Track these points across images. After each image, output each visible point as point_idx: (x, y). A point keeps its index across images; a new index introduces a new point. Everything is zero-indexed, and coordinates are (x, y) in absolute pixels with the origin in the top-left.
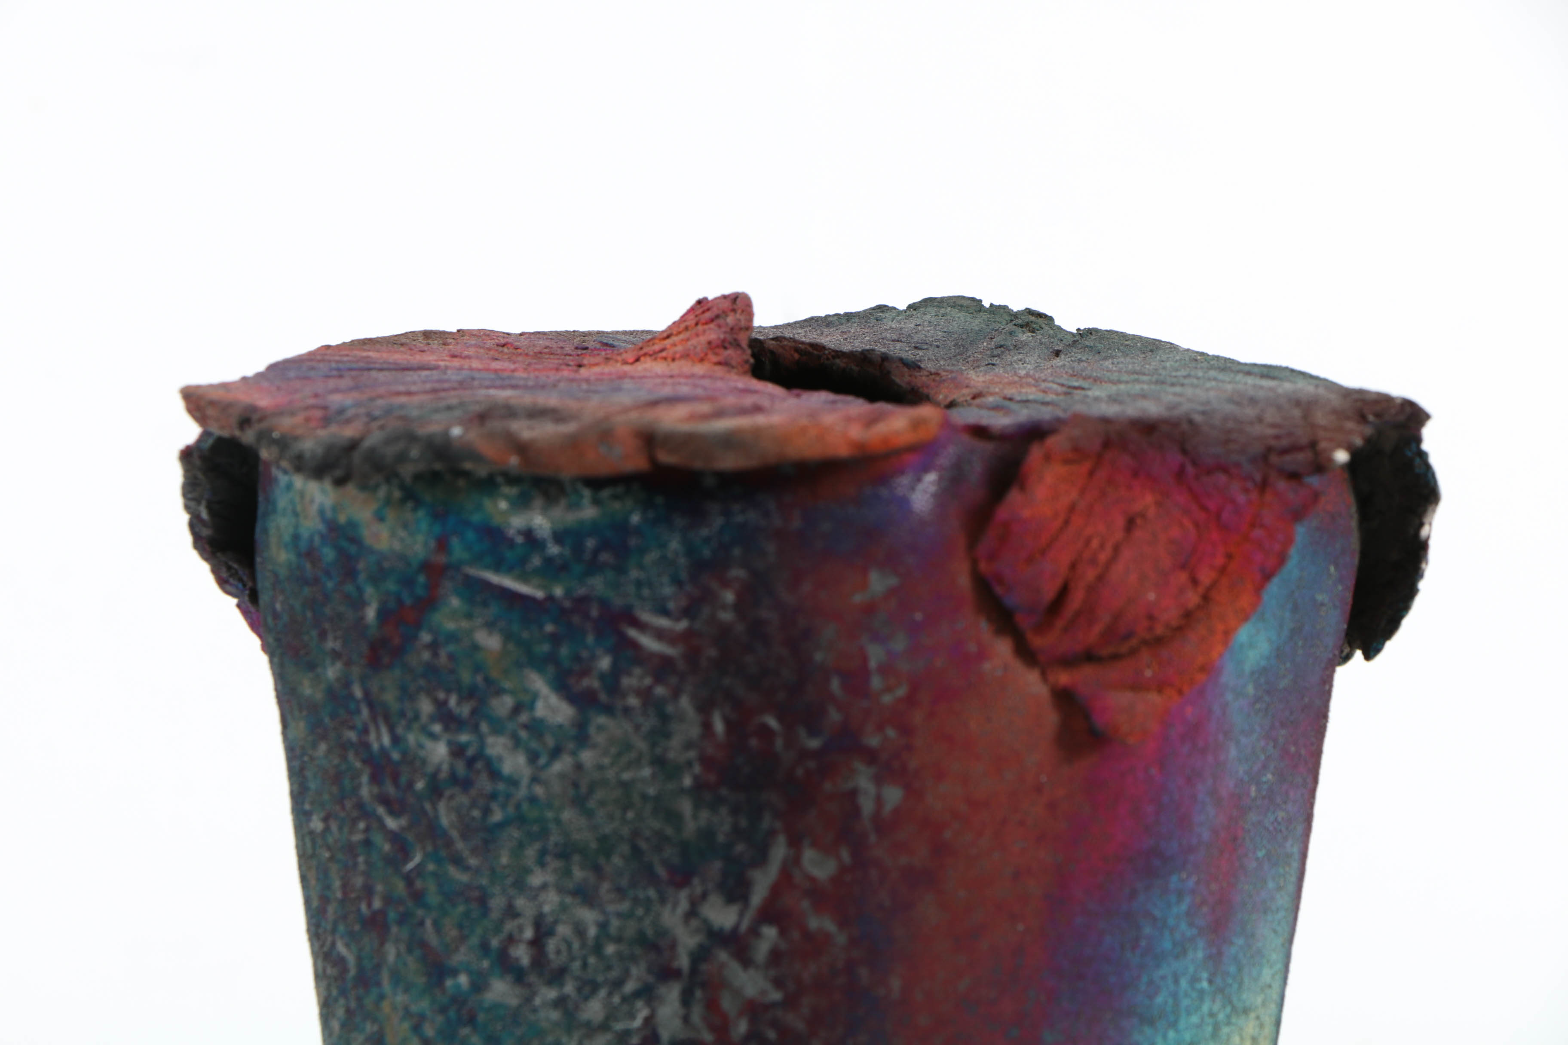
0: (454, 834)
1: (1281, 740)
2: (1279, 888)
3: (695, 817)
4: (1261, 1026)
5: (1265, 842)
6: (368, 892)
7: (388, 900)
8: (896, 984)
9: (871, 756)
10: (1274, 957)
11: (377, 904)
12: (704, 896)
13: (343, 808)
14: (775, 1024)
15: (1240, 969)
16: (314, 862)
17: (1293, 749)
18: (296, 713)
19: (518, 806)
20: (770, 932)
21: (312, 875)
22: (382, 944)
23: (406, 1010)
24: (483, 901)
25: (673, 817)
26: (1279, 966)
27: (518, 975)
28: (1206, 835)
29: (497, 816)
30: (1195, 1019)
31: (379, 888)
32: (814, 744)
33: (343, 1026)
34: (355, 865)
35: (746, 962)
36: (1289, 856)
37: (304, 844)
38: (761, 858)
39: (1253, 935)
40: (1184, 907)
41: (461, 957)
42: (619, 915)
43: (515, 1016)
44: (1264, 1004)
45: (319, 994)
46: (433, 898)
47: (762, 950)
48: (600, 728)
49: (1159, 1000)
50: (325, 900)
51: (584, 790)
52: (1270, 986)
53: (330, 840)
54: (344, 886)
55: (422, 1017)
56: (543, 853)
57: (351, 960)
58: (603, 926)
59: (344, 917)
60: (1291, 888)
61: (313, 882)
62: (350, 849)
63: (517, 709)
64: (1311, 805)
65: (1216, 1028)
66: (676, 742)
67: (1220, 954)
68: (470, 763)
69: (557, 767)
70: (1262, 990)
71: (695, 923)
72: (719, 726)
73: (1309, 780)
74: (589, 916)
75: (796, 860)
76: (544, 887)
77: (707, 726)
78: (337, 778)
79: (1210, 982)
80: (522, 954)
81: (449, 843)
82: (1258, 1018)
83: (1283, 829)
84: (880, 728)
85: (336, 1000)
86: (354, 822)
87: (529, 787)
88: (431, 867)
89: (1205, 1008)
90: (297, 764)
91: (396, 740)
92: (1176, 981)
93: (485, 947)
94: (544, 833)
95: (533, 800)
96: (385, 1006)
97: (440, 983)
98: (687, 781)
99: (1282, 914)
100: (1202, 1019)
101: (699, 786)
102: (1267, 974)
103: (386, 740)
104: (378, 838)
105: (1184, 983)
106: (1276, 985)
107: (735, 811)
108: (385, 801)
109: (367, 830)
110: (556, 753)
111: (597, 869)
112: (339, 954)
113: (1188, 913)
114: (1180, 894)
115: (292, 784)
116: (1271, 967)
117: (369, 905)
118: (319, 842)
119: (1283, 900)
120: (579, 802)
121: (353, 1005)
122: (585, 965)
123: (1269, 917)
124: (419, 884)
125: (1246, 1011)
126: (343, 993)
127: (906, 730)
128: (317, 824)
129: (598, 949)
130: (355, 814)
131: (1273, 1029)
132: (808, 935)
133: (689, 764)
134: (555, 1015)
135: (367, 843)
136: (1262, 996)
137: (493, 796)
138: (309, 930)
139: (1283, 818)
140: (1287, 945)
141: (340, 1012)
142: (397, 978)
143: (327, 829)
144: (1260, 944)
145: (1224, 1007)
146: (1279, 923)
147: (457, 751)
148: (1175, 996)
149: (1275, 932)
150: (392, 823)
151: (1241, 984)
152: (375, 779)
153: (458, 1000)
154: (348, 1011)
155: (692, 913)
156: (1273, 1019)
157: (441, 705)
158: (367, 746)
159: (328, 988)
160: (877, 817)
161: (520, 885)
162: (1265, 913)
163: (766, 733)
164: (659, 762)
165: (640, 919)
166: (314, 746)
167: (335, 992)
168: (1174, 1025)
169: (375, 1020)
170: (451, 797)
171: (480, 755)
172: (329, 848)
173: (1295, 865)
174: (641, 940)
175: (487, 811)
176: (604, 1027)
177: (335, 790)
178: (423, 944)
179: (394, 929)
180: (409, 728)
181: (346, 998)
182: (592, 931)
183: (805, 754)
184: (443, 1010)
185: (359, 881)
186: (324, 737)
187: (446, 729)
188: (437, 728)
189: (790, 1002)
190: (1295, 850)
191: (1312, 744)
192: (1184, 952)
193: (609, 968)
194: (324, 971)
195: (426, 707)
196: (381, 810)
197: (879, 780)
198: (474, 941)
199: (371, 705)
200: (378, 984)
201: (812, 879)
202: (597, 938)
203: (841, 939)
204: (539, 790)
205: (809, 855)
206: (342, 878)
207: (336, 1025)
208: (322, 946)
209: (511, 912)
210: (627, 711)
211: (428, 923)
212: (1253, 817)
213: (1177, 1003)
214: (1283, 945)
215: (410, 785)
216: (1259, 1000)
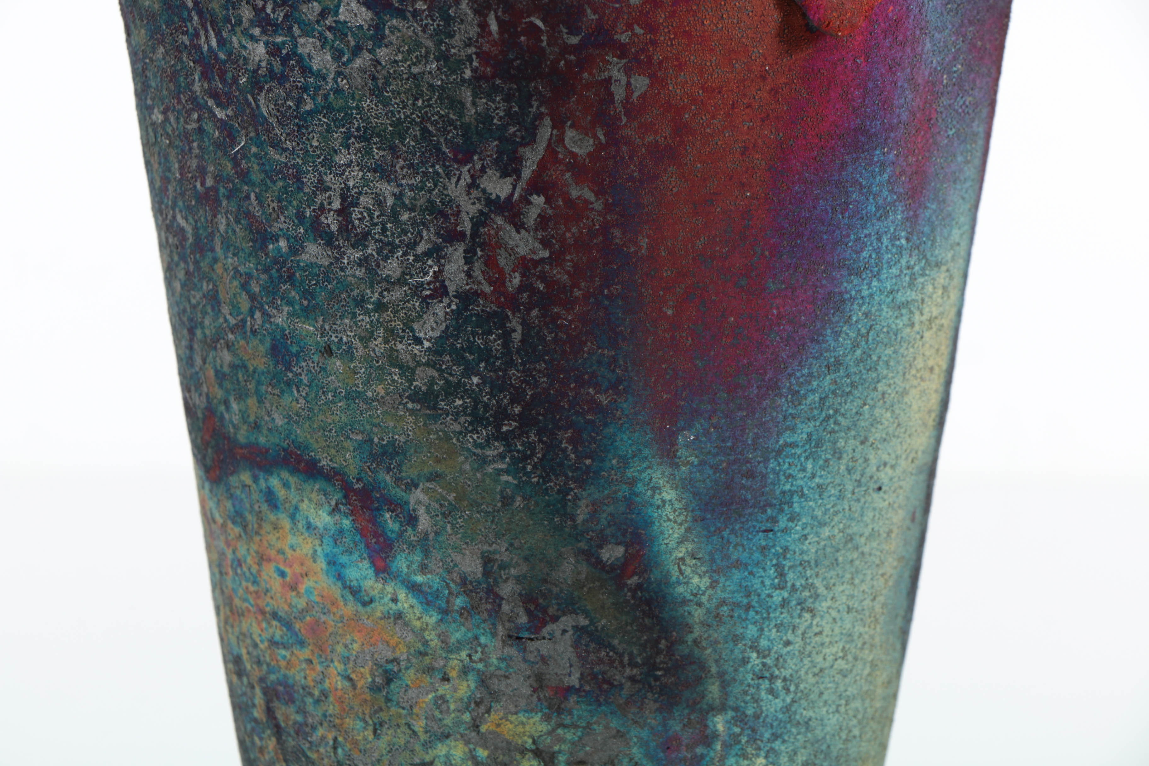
0: (273, 120)
1: (970, 36)
2: (967, 162)
3: (474, 104)
4: (951, 277)
5: (955, 123)
6: (202, 171)
7: (218, 178)
8: (644, 242)
9: (622, 51)
10: (962, 219)
11: (209, 182)
12: (483, 170)
13: (179, 102)
14: (543, 277)
15: (933, 230)
16: (157, 149)
17: (979, 43)
18: (138, 22)
19: (326, 97)
20: (538, 200)
21: (154, 161)
22: (215, 216)
23: (236, 269)
24: (298, 178)
25: (457, 105)
26: (966, 228)
27: (329, 240)
28: (905, 116)
29: (309, 106)
30: (894, 271)
31: (211, 168)
32: (574, 40)
33: (183, 286)
34: (191, 149)
35: (519, 227)
36: (975, 134)
37: (148, 134)
38: (530, 139)
39: (944, 201)
40: (886, 176)
41: (280, 225)
42: (412, 188)
43: (327, 274)
44: (953, 259)
45: (163, 261)
46: (256, 177)
47: (532, 215)
48: (394, 29)
49: (865, 254)
50: (166, 180)
51: (380, 82)
52: (958, 244)
53: (169, 130)
54: (181, 168)
55: (249, 276)
56: (348, 136)
57: (189, 229)
58: (399, 197)
59: (182, 195)
60: (977, 162)
61: (156, 166)
62: (186, 136)
63: (323, 14)
64: (995, 92)
65: (913, 278)
66: (457, 40)
67: (916, 216)
68: (285, 61)
69: (358, 62)
70: (952, 248)
71: (475, 193)
72: (494, 27)
73: (993, 71)
74: (386, 189)
75: (561, 140)
76: (349, 165)
77: (484, 26)
78: (173, 77)
79: (908, 240)
80: (332, 222)
81: (269, 130)
82: (948, 270)
83: (970, 111)
84: (629, 27)
85: (177, 265)
86: (189, 113)
87: (335, 80)
88: (254, 149)
89: (903, 262)
90: (139, 66)
91: (222, 42)
92: (879, 239)
93: (300, 216)
94: (348, 118)
95: (338, 91)
96: (218, 268)
97: (264, 247)
98: (468, 74)
99: (968, 184)
100: (901, 271)
101: (478, 77)
102: (956, 234)
103: (214, 43)
104: (209, 127)
105: (885, 240)
106: (964, 244)
107: (507, 99)
108: (214, 95)
109: (199, 119)
110: (356, 51)
111: (393, 149)
112: (179, 225)
113: (889, 182)
114: (883, 166)
115: (135, 84)
116: (959, 228)
117: (203, 184)
118: (160, 130)
119: (970, 172)
120: (377, 92)
121: (191, 268)
122: (384, 230)
123: (958, 187)
124: (244, 164)
125: (938, 265)
126: (183, 258)
127: (651, 28)
128: (158, 117)
129: (395, 216)
130: (189, 106)
131: (961, 280)
132: (569, 202)
133: (469, 58)
134: (360, 273)
135: (200, 130)
136: (952, 252)
137: (305, 89)
138: (153, 208)
139: (970, 103)
140: (973, 210)
141: (181, 275)
142: (227, 244)
143: (166, 120)
144: (950, 209)
145: (920, 260)
146: (966, 192)
147: (274, 51)
148: (878, 251)
149: (963, 198)
150: (220, 114)
151: (934, 241)
152: (204, 76)
153: (279, 261)
154: (187, 273)
155: (473, 185)
156: (961, 272)
157: (259, 11)
158: (198, 47)
159: (171, 256)
160: (627, 102)
161: (328, 163)
162: (955, 182)
163: (533, 31)
164: (444, 57)
165: (430, 191)
166: (154, 50)
167: (176, 258)
168: (876, 275)
169: (210, 280)
170: (269, 90)
171: (293, 54)
172: (168, 137)
173: (981, 142)
174: (431, 208)
175: (300, 101)
176: (401, 282)
177: (172, 86)
178: (248, 215)
179: (224, 203)
180: (232, 31)
181: (186, 262)
182: (390, 202)
183: (566, 49)
184: (267, 270)
185: (194, 163)
186: (162, 42)
187: (264, 32)
188: (257, 31)
189: (556, 259)
190: (981, 129)
191: (996, 39)
192: (886, 214)
193: (405, 232)
194: (167, 239)
195: (247, 13)
196: (211, 103)
197: (628, 71)
198: (292, 211)
199: (200, 14)
200: (212, 250)
201: (574, 155)
202: (393, 207)
203: (598, 206)
204: (343, 83)
205: (570, 134)
206: (180, 162)
207: (177, 285)
208: (164, 220)
209: (322, 187)
210: (415, 14)
211: (253, 196)
212: (945, 101)
213: (879, 258)
214: (970, 210)
215: (235, 80)
216: (950, 255)
